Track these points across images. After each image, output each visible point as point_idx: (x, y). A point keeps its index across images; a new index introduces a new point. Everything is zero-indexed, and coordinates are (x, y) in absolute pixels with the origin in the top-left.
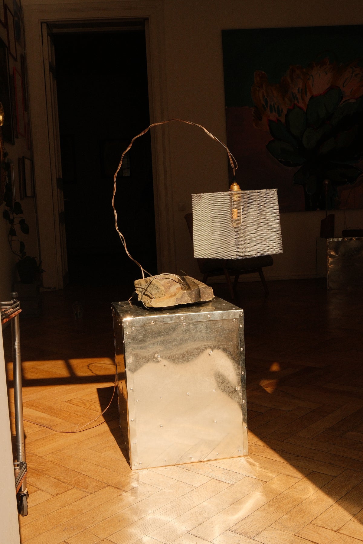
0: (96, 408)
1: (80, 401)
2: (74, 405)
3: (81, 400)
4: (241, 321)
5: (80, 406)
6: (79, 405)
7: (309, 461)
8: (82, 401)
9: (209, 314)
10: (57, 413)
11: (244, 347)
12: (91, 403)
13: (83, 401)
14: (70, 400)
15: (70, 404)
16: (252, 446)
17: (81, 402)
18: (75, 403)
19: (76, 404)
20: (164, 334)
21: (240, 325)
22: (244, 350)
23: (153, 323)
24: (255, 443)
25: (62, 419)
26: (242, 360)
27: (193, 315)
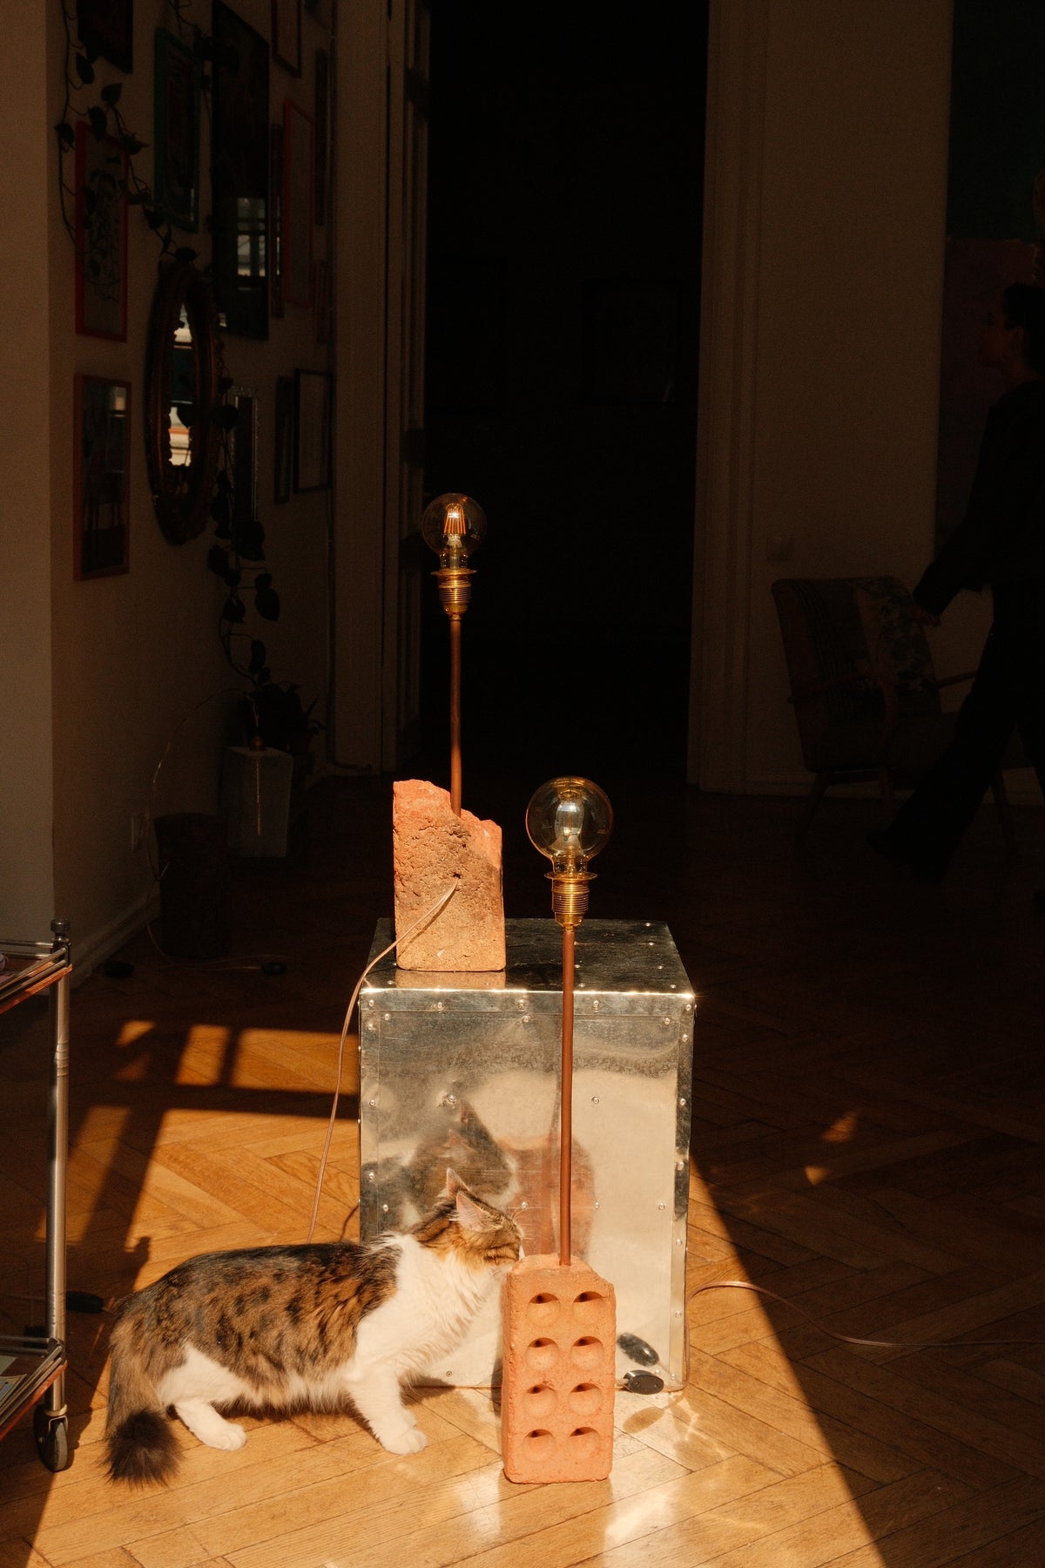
0: (340, 1188)
1: (305, 1161)
2: (285, 1171)
3: (310, 1160)
4: (686, 1024)
5: (299, 1179)
6: (299, 1175)
8: (309, 1164)
9: (597, 997)
10: (232, 1189)
11: (689, 1096)
12: (333, 1171)
13: (315, 1163)
14: (278, 1157)
15: (273, 1168)
16: (706, 1362)
17: (306, 1166)
18: (289, 1167)
19: (293, 1168)
20: (470, 1039)
21: (681, 1036)
22: (688, 1103)
23: (441, 1005)
24: (718, 1357)
25: (239, 1211)
26: (682, 1131)
27: (551, 995)
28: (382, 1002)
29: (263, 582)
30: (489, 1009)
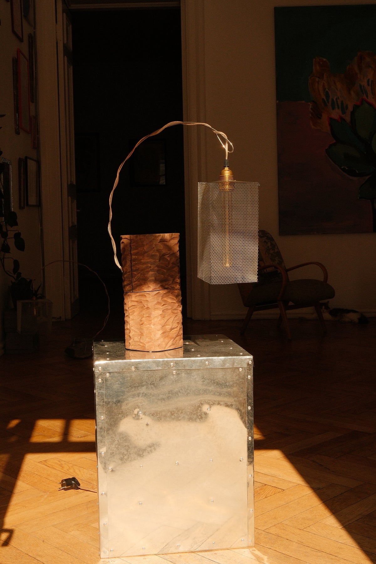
0: (75, 472)
1: (57, 462)
2: (48, 467)
3: (59, 461)
4: (250, 370)
5: (55, 469)
6: (55, 468)
7: (332, 559)
8: (59, 463)
9: (207, 360)
10: (25, 476)
11: (252, 405)
12: (71, 465)
13: (61, 462)
14: (45, 461)
15: (43, 466)
16: (261, 533)
17: (58, 464)
18: (50, 465)
19: (52, 465)
20: (148, 384)
21: (247, 376)
22: (252, 408)
23: (133, 369)
24: (266, 531)
25: (30, 485)
26: (250, 422)
27: (186, 360)
28: (105, 368)
29: (17, 236)
30: (157, 368)
